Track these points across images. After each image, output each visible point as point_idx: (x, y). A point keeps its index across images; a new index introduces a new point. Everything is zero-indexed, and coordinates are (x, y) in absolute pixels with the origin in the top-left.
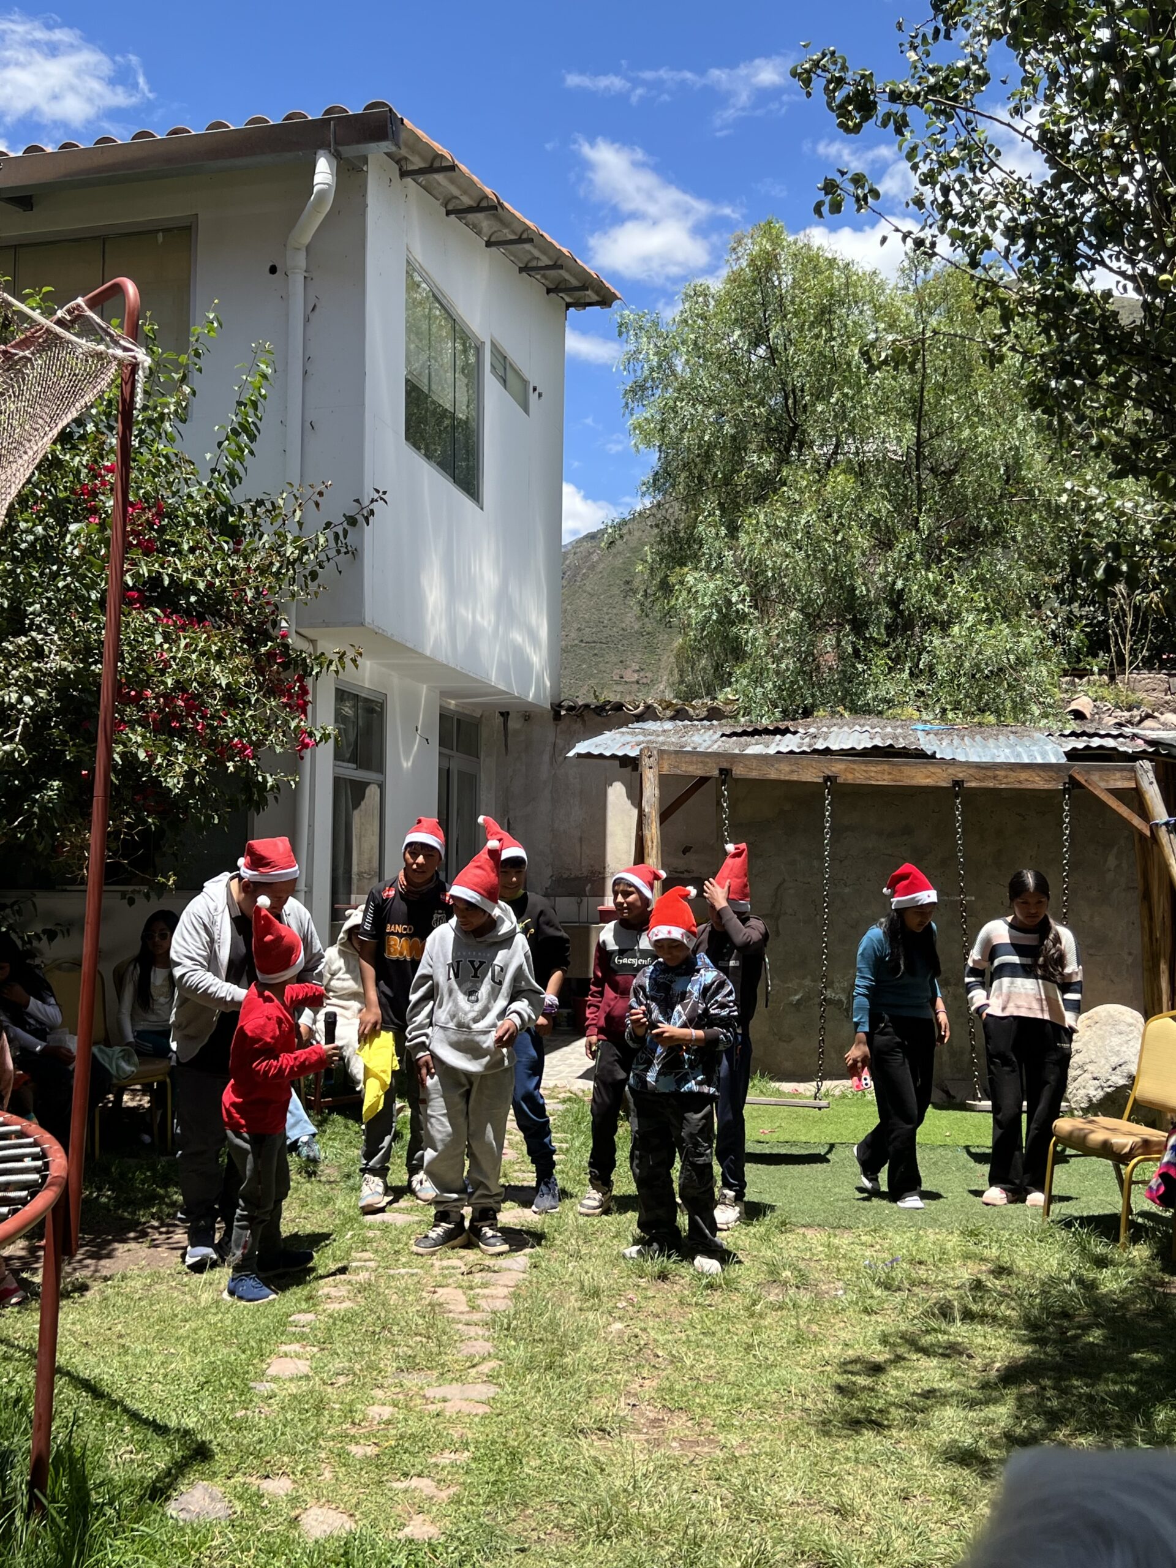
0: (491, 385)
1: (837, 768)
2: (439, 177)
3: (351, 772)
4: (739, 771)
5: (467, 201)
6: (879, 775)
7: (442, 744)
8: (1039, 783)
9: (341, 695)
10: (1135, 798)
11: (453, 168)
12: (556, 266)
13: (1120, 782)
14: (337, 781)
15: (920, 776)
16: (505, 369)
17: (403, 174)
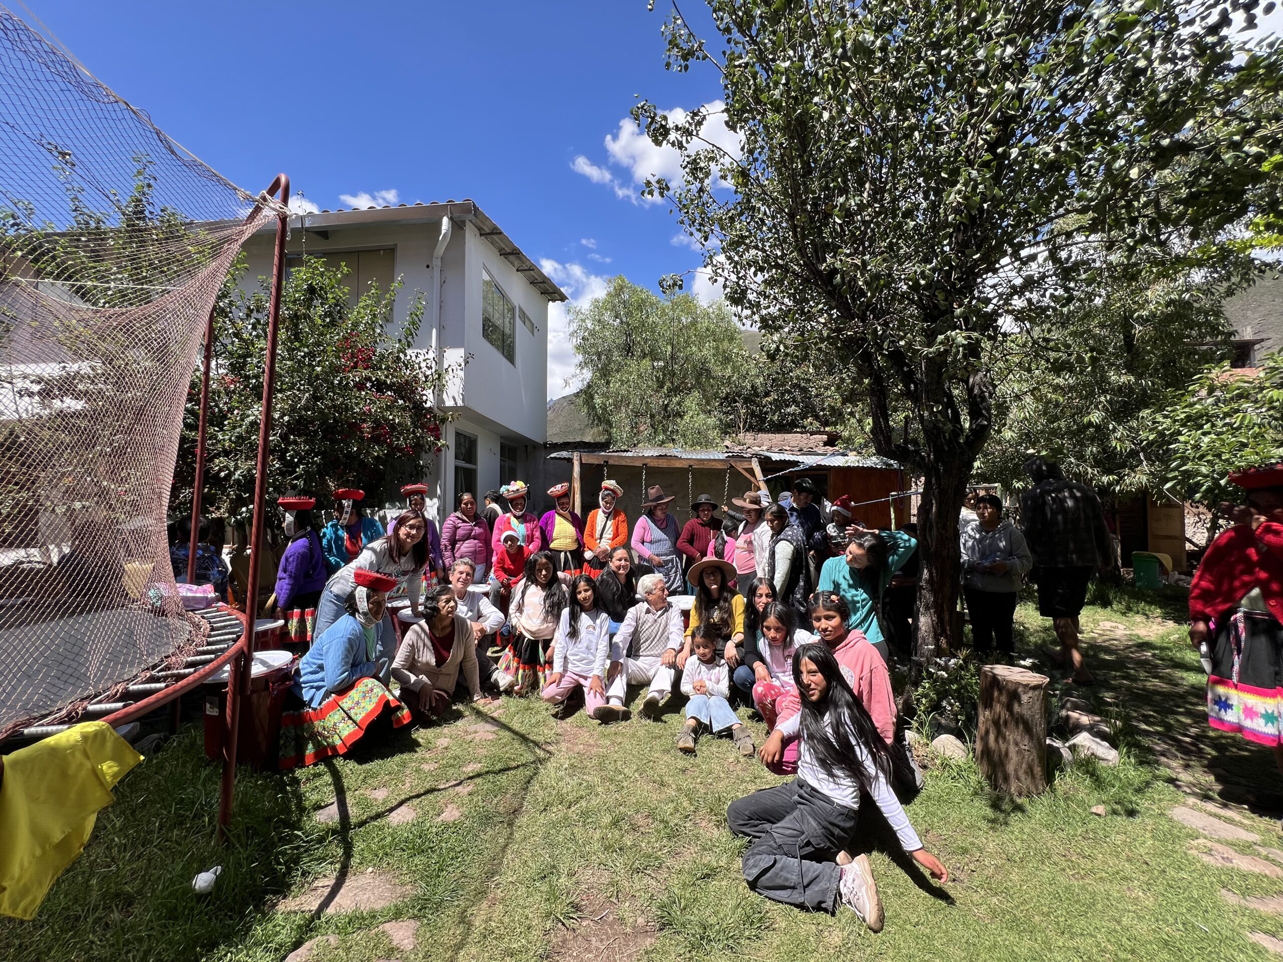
0: (518, 322)
1: (647, 461)
2: (495, 237)
3: (462, 464)
4: (611, 462)
5: (508, 250)
6: (663, 464)
7: (501, 456)
8: (719, 466)
9: (458, 434)
10: (751, 471)
11: (501, 233)
12: (543, 282)
13: (746, 465)
14: (457, 468)
15: (678, 465)
16: (524, 316)
17: (481, 235)
